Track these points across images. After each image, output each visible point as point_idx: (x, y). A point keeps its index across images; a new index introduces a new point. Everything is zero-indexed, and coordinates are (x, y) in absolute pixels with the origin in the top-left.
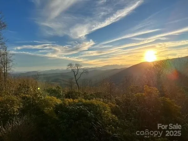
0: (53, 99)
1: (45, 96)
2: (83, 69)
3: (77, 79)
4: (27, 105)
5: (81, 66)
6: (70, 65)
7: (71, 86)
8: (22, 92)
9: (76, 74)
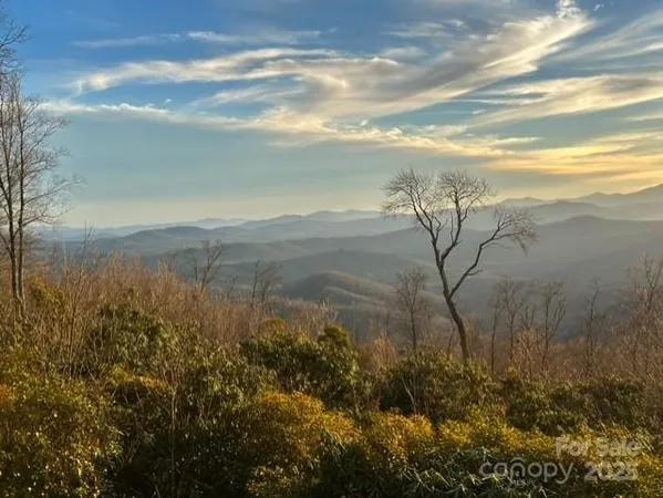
0: (302, 407)
1: (251, 388)
2: (497, 211)
3: (451, 285)
4: (149, 438)
5: (481, 188)
6: (407, 183)
7: (413, 332)
8: (117, 360)
9: (442, 246)
